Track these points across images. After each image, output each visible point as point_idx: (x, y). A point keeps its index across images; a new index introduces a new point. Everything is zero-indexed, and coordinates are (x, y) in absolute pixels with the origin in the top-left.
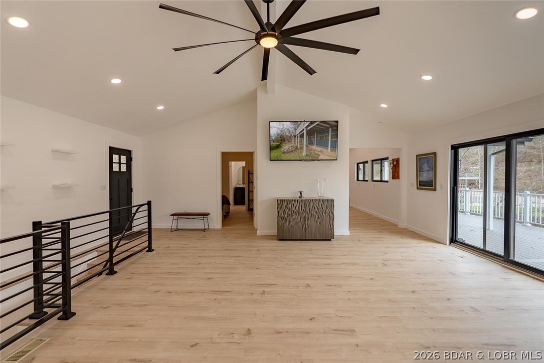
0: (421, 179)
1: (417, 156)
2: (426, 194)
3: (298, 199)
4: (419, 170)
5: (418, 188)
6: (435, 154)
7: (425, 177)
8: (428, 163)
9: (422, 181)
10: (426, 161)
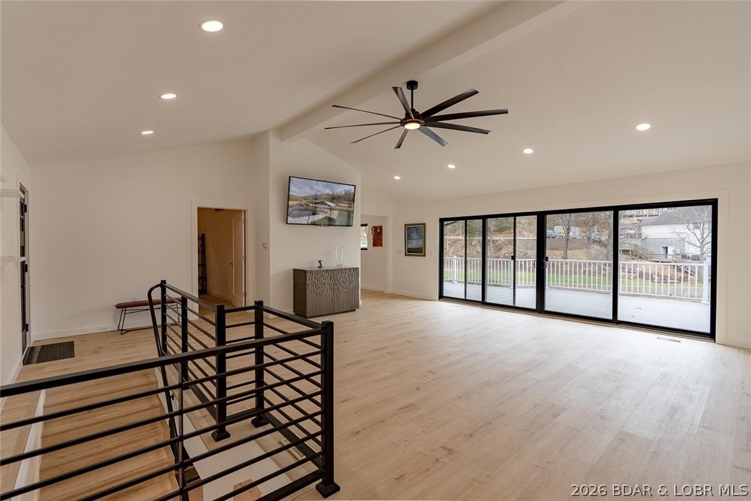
0: (410, 246)
1: (406, 225)
2: (415, 260)
3: (317, 269)
4: (408, 237)
5: (406, 255)
6: (424, 224)
7: (414, 244)
8: (417, 232)
9: (411, 249)
10: (414, 231)
